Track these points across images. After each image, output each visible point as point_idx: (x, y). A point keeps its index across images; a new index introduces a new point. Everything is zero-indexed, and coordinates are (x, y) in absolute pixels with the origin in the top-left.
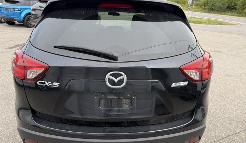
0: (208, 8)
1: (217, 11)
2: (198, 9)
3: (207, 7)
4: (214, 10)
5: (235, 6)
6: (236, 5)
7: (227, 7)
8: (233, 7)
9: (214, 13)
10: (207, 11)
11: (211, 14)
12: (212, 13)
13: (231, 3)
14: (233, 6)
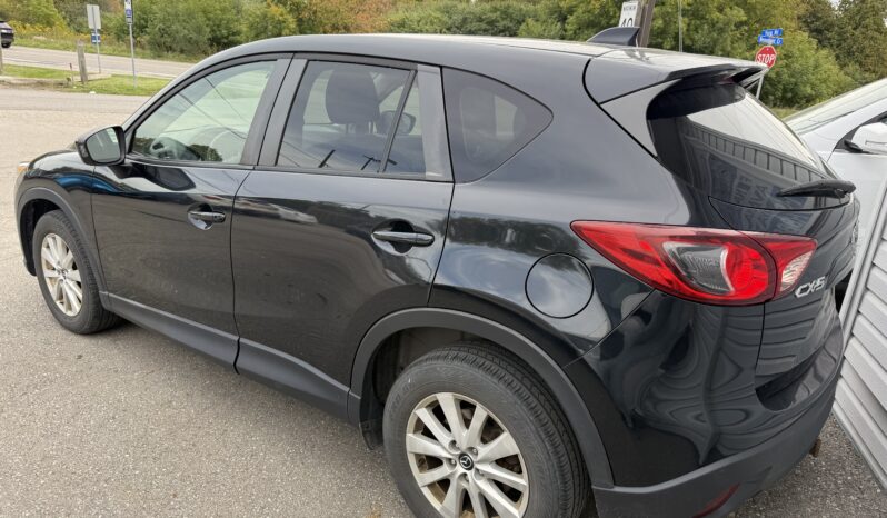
0: (149, 43)
1: (182, 51)
2: (110, 44)
3: (145, 39)
4: (170, 49)
5: (231, 38)
6: (234, 34)
7: (209, 39)
8: (225, 41)
9: (173, 59)
10: (148, 52)
11: (165, 62)
12: (167, 58)
13: (218, 26)
14: (227, 38)
